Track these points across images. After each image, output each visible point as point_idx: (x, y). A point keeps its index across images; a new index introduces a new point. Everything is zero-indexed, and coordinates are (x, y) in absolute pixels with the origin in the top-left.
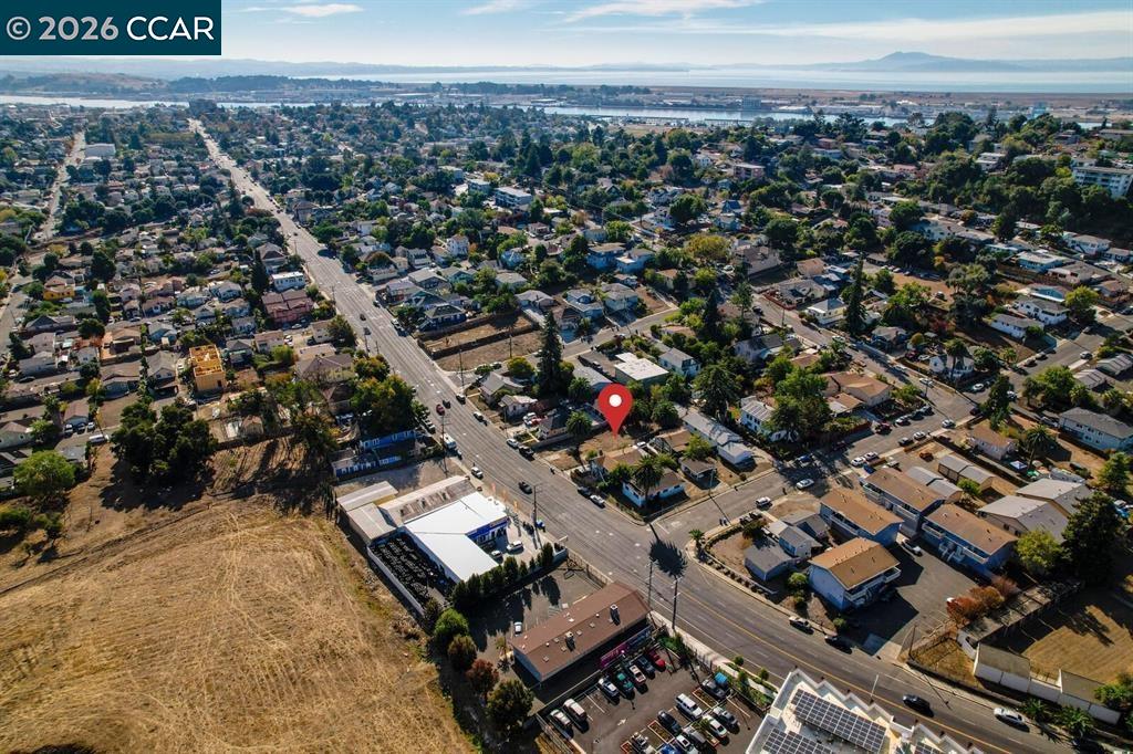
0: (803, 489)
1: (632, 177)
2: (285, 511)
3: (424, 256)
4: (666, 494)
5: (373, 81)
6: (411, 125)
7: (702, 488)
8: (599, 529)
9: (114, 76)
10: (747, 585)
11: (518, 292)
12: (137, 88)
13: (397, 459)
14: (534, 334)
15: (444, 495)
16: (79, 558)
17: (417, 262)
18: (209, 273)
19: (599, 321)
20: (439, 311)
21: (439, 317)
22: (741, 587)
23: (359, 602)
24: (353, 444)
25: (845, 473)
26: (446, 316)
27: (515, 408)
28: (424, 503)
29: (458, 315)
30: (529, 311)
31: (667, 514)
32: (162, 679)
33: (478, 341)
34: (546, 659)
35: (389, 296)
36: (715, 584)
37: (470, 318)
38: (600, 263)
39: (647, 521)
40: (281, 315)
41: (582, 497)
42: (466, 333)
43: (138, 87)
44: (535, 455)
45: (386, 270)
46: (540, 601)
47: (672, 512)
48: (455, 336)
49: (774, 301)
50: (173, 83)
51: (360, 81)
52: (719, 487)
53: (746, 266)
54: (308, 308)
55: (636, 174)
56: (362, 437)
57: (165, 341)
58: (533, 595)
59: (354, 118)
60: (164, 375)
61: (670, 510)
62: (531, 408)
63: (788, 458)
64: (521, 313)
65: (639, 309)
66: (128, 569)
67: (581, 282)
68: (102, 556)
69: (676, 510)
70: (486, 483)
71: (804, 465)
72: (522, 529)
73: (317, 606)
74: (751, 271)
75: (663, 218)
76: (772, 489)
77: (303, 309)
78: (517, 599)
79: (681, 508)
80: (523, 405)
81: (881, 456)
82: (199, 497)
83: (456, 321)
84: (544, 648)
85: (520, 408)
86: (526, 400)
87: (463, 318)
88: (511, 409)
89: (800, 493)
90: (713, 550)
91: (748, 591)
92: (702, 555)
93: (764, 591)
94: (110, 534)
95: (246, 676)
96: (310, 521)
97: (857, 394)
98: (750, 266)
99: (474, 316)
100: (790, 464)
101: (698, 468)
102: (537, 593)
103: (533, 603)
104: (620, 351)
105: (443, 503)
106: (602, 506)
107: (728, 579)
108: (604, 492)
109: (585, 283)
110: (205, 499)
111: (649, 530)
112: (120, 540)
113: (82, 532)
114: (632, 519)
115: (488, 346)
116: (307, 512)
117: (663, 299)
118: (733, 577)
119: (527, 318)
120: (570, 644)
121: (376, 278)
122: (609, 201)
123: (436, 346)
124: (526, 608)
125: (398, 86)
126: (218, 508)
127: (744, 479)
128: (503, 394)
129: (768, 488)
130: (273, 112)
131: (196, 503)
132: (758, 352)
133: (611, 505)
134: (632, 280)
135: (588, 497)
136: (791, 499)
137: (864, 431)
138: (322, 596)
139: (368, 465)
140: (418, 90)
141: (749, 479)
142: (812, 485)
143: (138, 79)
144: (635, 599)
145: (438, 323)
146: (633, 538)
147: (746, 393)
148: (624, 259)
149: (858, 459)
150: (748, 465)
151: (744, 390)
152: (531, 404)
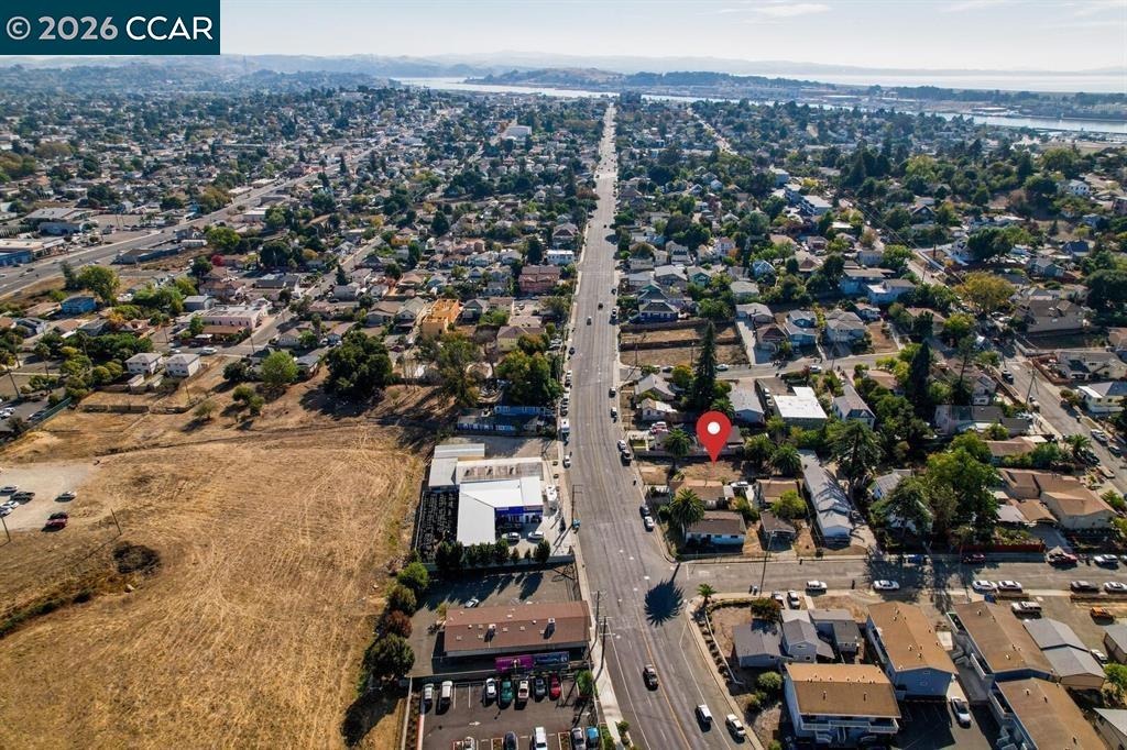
0: (876, 590)
1: (969, 200)
2: (401, 445)
3: (684, 253)
4: (718, 540)
5: (811, 81)
6: (803, 127)
7: (765, 547)
8: (625, 549)
9: (588, 70)
10: (719, 661)
11: (742, 302)
12: (600, 81)
13: (512, 428)
14: (730, 347)
15: (511, 470)
16: (258, 433)
17: (674, 257)
18: (512, 242)
19: (807, 348)
20: (651, 306)
21: (649, 313)
22: (711, 661)
23: (385, 533)
24: (491, 406)
25: (951, 593)
26: (656, 313)
27: (649, 412)
28: (490, 471)
29: (669, 313)
30: (741, 325)
31: (704, 561)
32: (226, 532)
33: (670, 342)
34: (459, 638)
35: (628, 286)
36: (687, 645)
37: (682, 319)
38: (849, 287)
39: (679, 559)
40: (528, 285)
41: (639, 515)
42: (667, 333)
43: (601, 79)
44: (634, 462)
45: (644, 261)
46: (514, 589)
47: (712, 560)
48: (654, 334)
49: (1042, 371)
50: (629, 77)
51: (796, 81)
52: (784, 554)
53: (1029, 320)
54: (552, 284)
55: (973, 196)
56: (502, 403)
57: (434, 290)
58: (513, 583)
59: (750, 116)
60: (408, 317)
61: (711, 557)
62: (666, 417)
63: (892, 551)
64: (733, 325)
65: (860, 345)
66: (276, 451)
67: (816, 304)
68: (270, 437)
69: (718, 560)
70: (567, 474)
71: (907, 565)
72: (559, 523)
73: (354, 524)
74: (1032, 328)
75: (959, 250)
76: (843, 578)
77: (547, 284)
78: (497, 580)
79: (724, 560)
80: (659, 412)
81: (1025, 591)
82: (358, 415)
83: (665, 319)
84: (464, 629)
85: (655, 414)
86: (667, 408)
87: (675, 317)
88: (645, 413)
89: (872, 593)
90: (716, 613)
91: (715, 668)
92: (700, 615)
93: (729, 676)
94: (286, 424)
95: (269, 553)
96: (412, 459)
97: (1053, 506)
98: (1033, 321)
99: (687, 318)
100: (891, 558)
101: (776, 526)
102: (517, 582)
103: (506, 590)
104: (804, 384)
105: (507, 476)
106: (650, 530)
107: (705, 648)
108: (663, 517)
109: (819, 306)
110: (362, 417)
111: (673, 569)
112: (288, 430)
113: (274, 417)
114: (666, 552)
115: (678, 349)
116: (415, 451)
117: (897, 340)
118: (712, 647)
119: (736, 330)
120: (489, 636)
121: (632, 267)
122: (913, 223)
123: (630, 338)
124: (496, 591)
125: (833, 87)
126: (363, 427)
127: (819, 554)
128: (647, 397)
129: (837, 574)
130: (680, 106)
131: (352, 419)
132: (959, 422)
133: (659, 531)
134: (873, 313)
135: (643, 515)
136: (854, 596)
137: (1032, 554)
138: (365, 517)
139: (486, 426)
140: (852, 93)
141: (824, 558)
142: (895, 590)
143: (604, 73)
144: (583, 623)
145: (646, 318)
146: (648, 570)
147: (907, 465)
148: (876, 289)
149: (984, 583)
150: (840, 542)
151: (905, 460)
152: (667, 414)
